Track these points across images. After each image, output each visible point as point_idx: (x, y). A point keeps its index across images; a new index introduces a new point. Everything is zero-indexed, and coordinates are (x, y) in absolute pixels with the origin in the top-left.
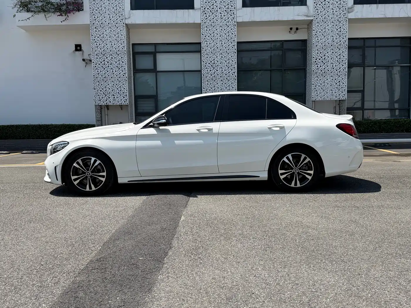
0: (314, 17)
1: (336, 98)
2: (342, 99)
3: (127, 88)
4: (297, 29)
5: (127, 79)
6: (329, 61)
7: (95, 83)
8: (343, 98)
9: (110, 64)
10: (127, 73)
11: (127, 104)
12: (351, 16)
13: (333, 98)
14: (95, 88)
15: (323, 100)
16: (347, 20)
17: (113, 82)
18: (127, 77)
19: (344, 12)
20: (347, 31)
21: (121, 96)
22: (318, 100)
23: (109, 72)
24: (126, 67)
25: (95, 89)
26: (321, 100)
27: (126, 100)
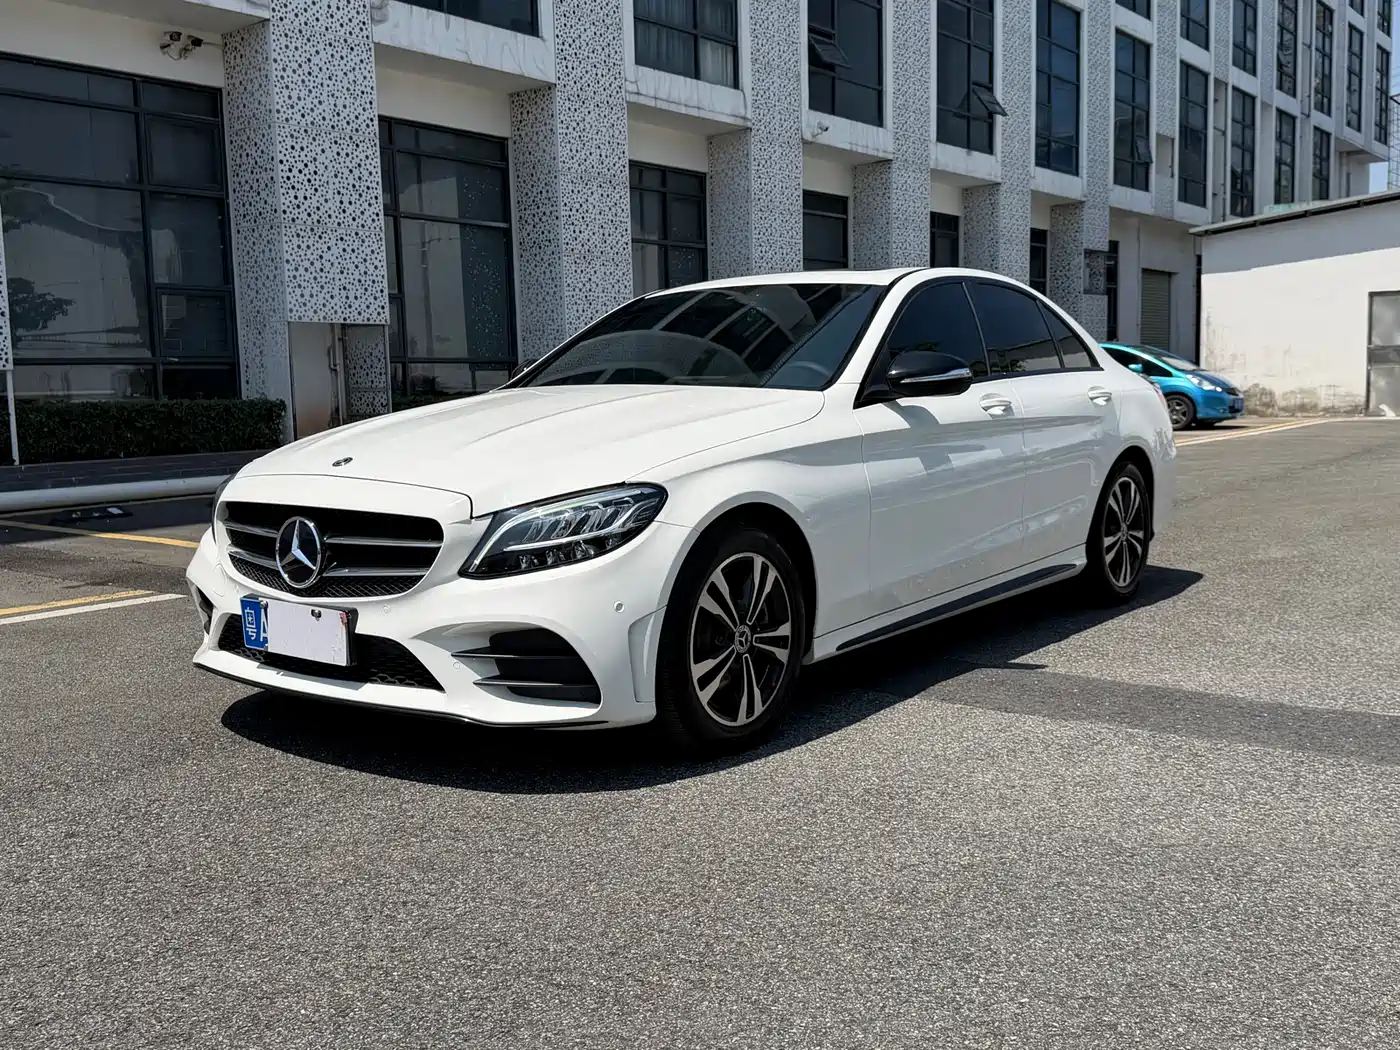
0: (274, 10)
1: (361, 318)
2: (378, 322)
4: (197, 42)
6: (331, 185)
8: (380, 318)
12: (382, 34)
13: (352, 318)
15: (322, 321)
16: (372, 45)
19: (361, 17)
20: (374, 85)
22: (308, 320)
26: (316, 320)
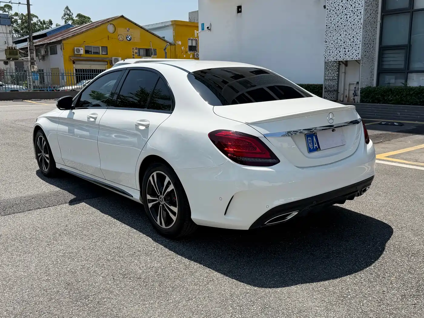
3: (361, 38)
5: (362, 26)
7: (327, 34)
9: (344, 8)
10: (362, 18)
11: (359, 58)
14: (327, 40)
17: (345, 31)
18: (362, 24)
21: (353, 49)
23: (342, 19)
24: (363, 10)
25: (326, 42)
27: (358, 54)
